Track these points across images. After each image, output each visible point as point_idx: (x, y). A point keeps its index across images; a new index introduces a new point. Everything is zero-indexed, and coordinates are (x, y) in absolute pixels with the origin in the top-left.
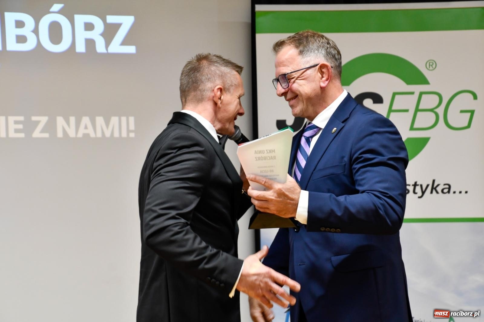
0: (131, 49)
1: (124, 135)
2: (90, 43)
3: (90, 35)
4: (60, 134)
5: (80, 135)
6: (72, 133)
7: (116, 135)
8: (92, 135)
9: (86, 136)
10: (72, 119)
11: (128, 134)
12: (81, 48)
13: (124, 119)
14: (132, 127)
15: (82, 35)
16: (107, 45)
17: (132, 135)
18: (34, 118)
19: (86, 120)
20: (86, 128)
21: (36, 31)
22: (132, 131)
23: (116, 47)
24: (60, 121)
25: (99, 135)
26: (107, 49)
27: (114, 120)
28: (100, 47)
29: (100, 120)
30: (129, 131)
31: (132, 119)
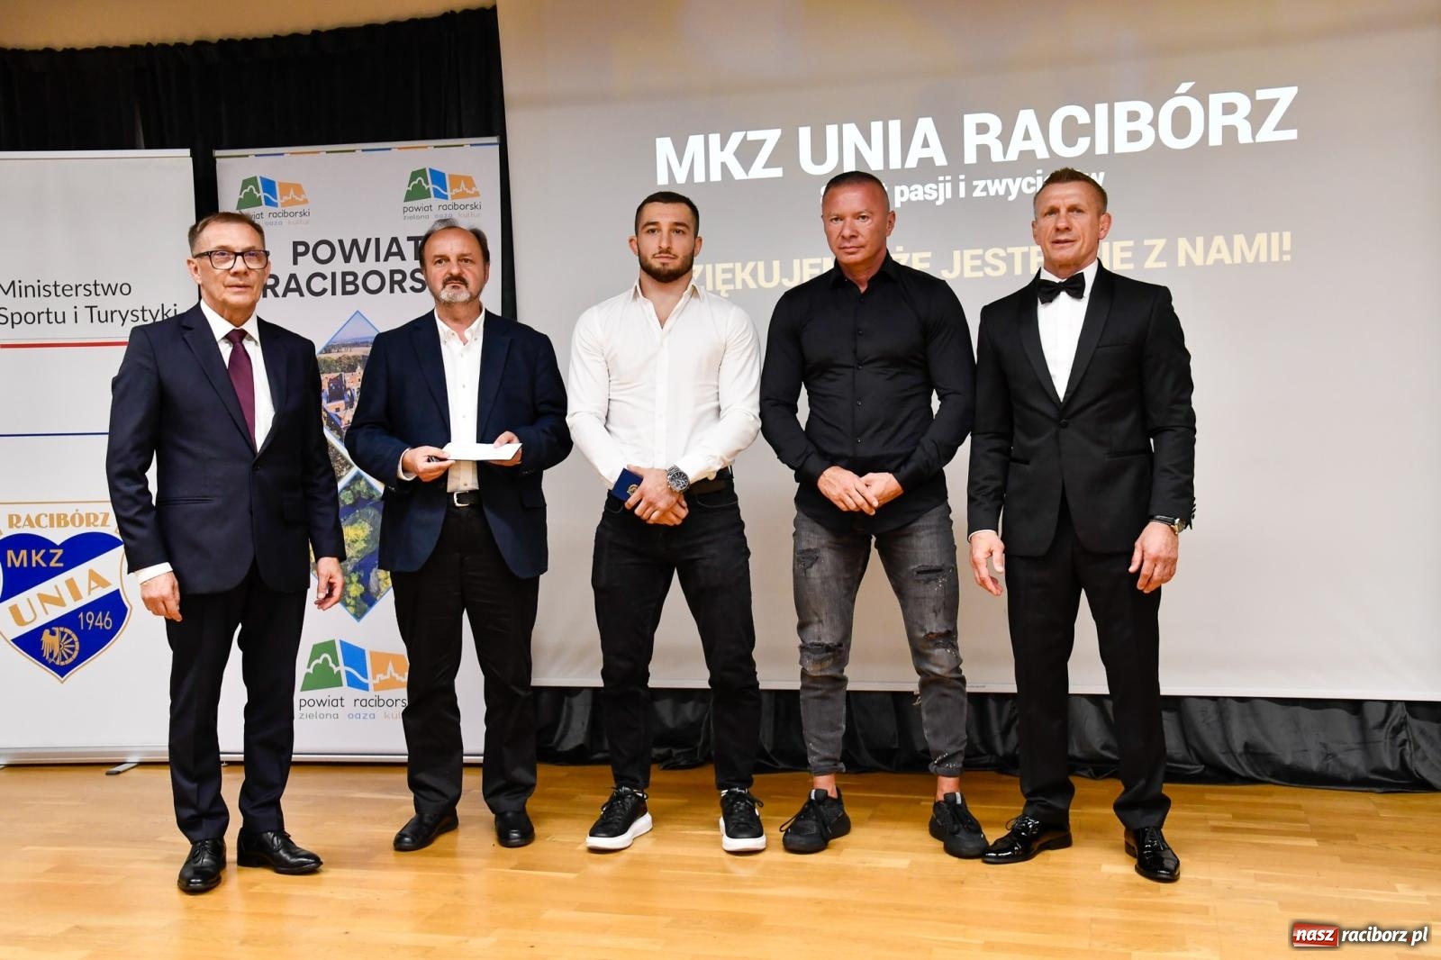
0: (1291, 134)
1: (1275, 258)
2: (1230, 132)
3: (1230, 120)
4: (1182, 262)
5: (1210, 261)
6: (1198, 259)
7: (1263, 258)
8: (1228, 261)
9: (1219, 262)
10: (1200, 241)
11: (1281, 257)
12: (1216, 139)
13: (1275, 236)
14: (1287, 246)
15: (1218, 121)
16: (1254, 133)
17: (1287, 258)
18: (1147, 242)
19: (1219, 240)
20: (1219, 251)
21: (1154, 124)
22: (1287, 253)
23: (1268, 133)
24: (1183, 243)
25: (1238, 260)
26: (1254, 138)
27: (1261, 238)
28: (1244, 136)
29: (1239, 240)
30: (1282, 253)
31: (1287, 236)
